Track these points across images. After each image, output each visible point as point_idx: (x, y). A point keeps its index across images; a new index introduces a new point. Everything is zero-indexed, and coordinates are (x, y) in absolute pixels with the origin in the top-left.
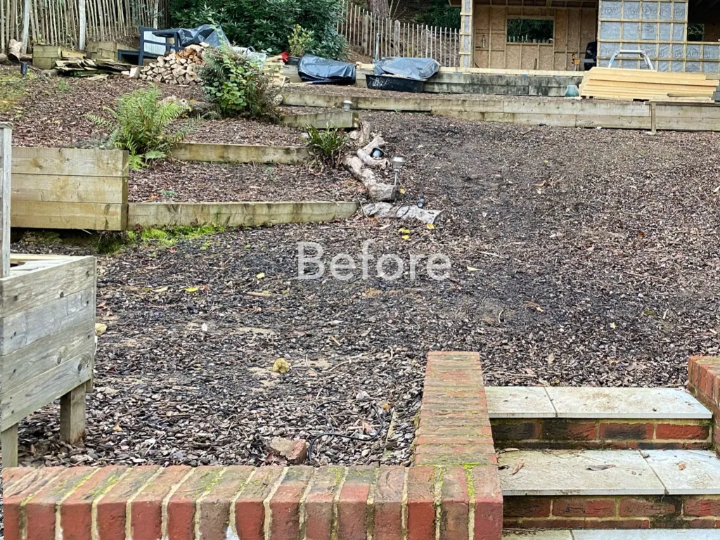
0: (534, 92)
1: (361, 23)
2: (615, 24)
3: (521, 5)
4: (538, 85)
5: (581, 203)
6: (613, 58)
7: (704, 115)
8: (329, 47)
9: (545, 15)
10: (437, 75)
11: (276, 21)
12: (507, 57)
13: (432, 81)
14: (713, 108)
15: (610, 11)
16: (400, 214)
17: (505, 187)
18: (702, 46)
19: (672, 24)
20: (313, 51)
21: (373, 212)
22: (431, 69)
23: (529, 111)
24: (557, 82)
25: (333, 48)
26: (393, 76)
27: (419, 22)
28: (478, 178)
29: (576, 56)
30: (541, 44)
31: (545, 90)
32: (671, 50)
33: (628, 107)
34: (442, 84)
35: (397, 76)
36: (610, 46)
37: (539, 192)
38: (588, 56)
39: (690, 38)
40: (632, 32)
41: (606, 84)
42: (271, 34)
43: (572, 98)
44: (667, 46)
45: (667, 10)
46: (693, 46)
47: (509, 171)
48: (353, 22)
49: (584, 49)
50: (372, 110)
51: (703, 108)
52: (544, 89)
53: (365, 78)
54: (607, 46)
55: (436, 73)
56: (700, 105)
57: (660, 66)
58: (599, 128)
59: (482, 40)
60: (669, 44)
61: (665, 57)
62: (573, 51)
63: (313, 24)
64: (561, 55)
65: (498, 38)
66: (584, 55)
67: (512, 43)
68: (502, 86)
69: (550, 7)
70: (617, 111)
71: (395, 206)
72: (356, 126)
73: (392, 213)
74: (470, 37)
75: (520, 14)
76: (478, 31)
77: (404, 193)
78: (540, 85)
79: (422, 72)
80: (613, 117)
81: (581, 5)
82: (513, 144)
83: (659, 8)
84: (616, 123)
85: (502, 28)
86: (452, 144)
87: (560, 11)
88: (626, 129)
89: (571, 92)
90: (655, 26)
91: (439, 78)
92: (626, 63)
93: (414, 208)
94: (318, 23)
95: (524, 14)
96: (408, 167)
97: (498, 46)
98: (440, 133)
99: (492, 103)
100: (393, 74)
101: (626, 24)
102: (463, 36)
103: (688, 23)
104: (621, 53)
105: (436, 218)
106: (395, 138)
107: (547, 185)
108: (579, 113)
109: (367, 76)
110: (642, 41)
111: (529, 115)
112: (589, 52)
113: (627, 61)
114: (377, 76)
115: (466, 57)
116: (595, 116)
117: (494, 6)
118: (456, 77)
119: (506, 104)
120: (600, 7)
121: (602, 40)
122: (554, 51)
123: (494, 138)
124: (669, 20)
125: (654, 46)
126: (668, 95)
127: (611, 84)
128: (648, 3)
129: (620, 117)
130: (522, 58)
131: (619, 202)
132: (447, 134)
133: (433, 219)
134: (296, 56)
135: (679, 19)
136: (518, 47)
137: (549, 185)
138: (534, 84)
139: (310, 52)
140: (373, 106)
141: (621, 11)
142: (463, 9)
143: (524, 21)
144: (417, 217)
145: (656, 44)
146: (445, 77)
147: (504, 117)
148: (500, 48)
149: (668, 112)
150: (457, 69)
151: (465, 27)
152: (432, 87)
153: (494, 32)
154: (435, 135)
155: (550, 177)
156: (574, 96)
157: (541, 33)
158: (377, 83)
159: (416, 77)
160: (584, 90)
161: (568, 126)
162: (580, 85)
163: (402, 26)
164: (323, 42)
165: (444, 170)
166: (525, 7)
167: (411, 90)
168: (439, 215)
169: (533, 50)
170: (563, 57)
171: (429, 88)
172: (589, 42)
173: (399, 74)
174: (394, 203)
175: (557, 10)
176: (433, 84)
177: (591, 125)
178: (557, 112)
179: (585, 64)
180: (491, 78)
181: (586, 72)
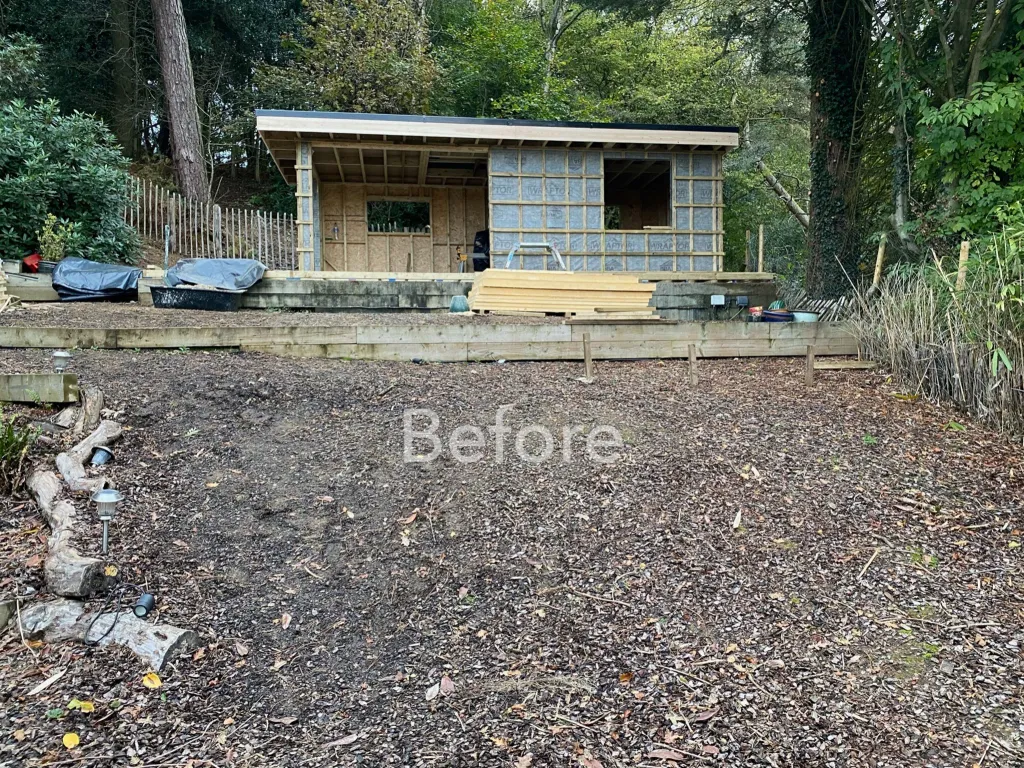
0: (406, 303)
1: (165, 209)
2: (511, 207)
3: (383, 182)
4: (411, 293)
5: (489, 572)
6: (511, 253)
7: (645, 336)
8: (109, 245)
9: (418, 195)
10: (262, 283)
11: (17, 209)
12: (369, 252)
13: (256, 292)
14: (659, 326)
15: (503, 190)
16: (97, 632)
17: (339, 528)
18: (624, 236)
19: (585, 208)
20: (81, 252)
21: (42, 626)
22: (252, 275)
23: (397, 340)
24: (438, 289)
25: (114, 246)
26: (192, 287)
27: (256, 206)
28: (286, 510)
29: (462, 249)
30: (414, 234)
31: (422, 299)
32: (584, 241)
33: (542, 329)
34: (270, 295)
35: (200, 287)
36: (507, 236)
37: (406, 542)
38: (477, 250)
39: (610, 225)
40: (535, 219)
41: (507, 292)
42: (8, 230)
43: (460, 313)
44: (580, 236)
45: (578, 188)
46: (614, 236)
47: (350, 485)
48: (153, 208)
49: (472, 238)
50: (142, 349)
51: (644, 326)
52: (420, 298)
53: (150, 291)
54: (503, 237)
55: (260, 281)
56: (640, 322)
57: (573, 263)
58: (501, 361)
59: (334, 230)
60: (582, 233)
61: (577, 251)
62: (457, 243)
63: (83, 212)
64: (442, 247)
65: (355, 227)
66: (472, 248)
67: (376, 233)
68: (360, 296)
69: (424, 185)
70: (526, 335)
71: (88, 611)
72: (72, 398)
73: (81, 629)
74: (311, 226)
75: (384, 194)
76: (327, 218)
77: (114, 574)
78: (415, 293)
79: (239, 279)
80: (521, 344)
81: (465, 182)
82: (363, 414)
83: (567, 186)
84: (527, 353)
85: (360, 213)
86: (251, 425)
87: (438, 190)
88: (539, 361)
89: (458, 305)
90: (563, 209)
91: (266, 287)
92: (528, 259)
93: (128, 617)
94: (90, 211)
95: (390, 194)
96: (152, 488)
97: (356, 238)
98: (238, 398)
99: (339, 330)
100: (193, 284)
101: (526, 207)
102: (301, 226)
103: (606, 205)
104: (522, 247)
105: (169, 652)
106: (148, 416)
107: (420, 519)
108: (472, 341)
109: (152, 288)
110: (548, 230)
111: (398, 346)
112: (478, 243)
113: (530, 258)
114: (169, 289)
115: (307, 255)
116: (495, 344)
117: (349, 184)
118: (291, 285)
119: (360, 330)
120: (490, 185)
121: (496, 230)
122: (432, 243)
123: (331, 404)
124: (581, 202)
125: (564, 236)
126: (596, 310)
127: (513, 292)
128: (553, 180)
129: (531, 344)
130: (390, 252)
131: (563, 561)
132: (248, 402)
133: (163, 654)
134: (51, 259)
135: (594, 201)
136: (384, 238)
137: (424, 519)
138: (406, 292)
139: (75, 254)
140: (143, 343)
141: (517, 191)
142: (299, 188)
143: (394, 203)
144: (131, 645)
145: (565, 233)
146: (274, 285)
147: (357, 351)
148: (360, 239)
149: (597, 334)
150: (291, 273)
151: (304, 212)
152: (255, 300)
153: (349, 218)
154: (225, 405)
155: (427, 496)
156: (462, 311)
157: (415, 219)
158: (167, 298)
159: (231, 288)
160: (477, 300)
161: (456, 359)
162: (470, 293)
163: (223, 212)
164: (98, 238)
165: (222, 493)
166: (390, 185)
167: (221, 308)
168: (177, 644)
169: (404, 242)
170: (444, 251)
171: (251, 302)
172: (477, 231)
173: (204, 284)
174: (87, 605)
175: (433, 189)
176: (257, 295)
177: (490, 358)
178: (438, 339)
179: (475, 260)
180: (343, 285)
181: (477, 273)
